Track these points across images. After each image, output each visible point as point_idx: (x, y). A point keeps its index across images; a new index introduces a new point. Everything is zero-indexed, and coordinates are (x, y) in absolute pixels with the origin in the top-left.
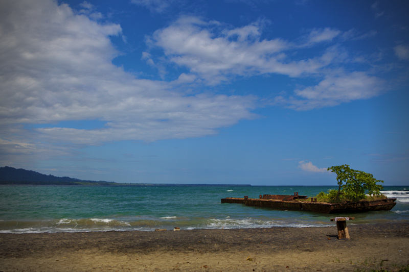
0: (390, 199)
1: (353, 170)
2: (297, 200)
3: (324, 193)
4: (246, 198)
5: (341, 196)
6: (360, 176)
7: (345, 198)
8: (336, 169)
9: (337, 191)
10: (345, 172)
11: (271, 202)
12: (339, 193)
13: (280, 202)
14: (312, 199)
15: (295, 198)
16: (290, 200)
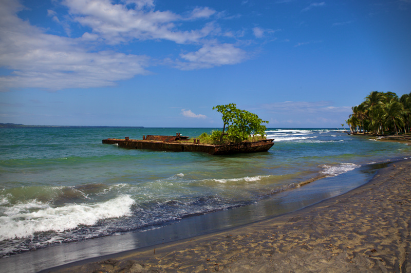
0: (269, 140)
4: (127, 139)
6: (246, 115)
8: (221, 108)
9: (221, 132)
10: (231, 111)
14: (195, 140)
15: (177, 139)
16: (172, 141)
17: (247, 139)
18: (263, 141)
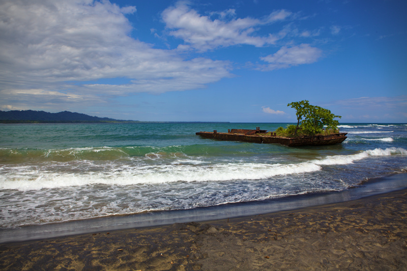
0: (342, 134)
1: (312, 106)
2: (258, 134)
3: (282, 128)
4: (215, 132)
5: (298, 131)
6: (319, 111)
7: (302, 133)
8: (295, 105)
9: (295, 126)
10: (304, 108)
11: (235, 136)
12: (298, 128)
13: (243, 136)
14: (272, 133)
15: (257, 132)
16: (252, 134)
17: (320, 132)
18: (336, 135)
